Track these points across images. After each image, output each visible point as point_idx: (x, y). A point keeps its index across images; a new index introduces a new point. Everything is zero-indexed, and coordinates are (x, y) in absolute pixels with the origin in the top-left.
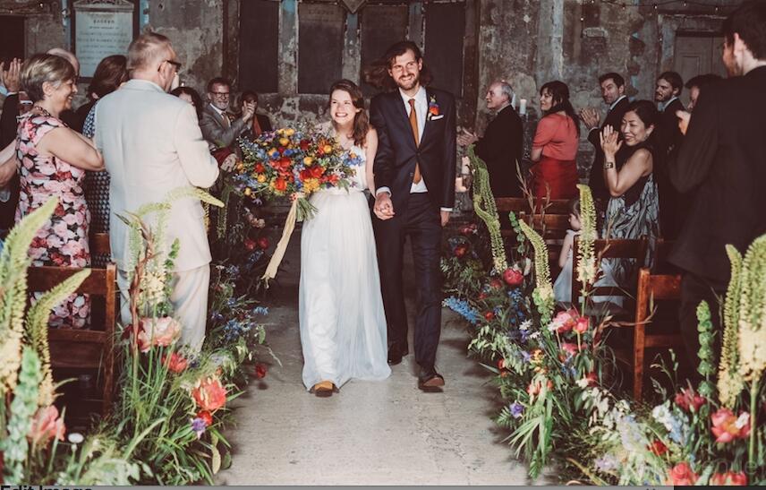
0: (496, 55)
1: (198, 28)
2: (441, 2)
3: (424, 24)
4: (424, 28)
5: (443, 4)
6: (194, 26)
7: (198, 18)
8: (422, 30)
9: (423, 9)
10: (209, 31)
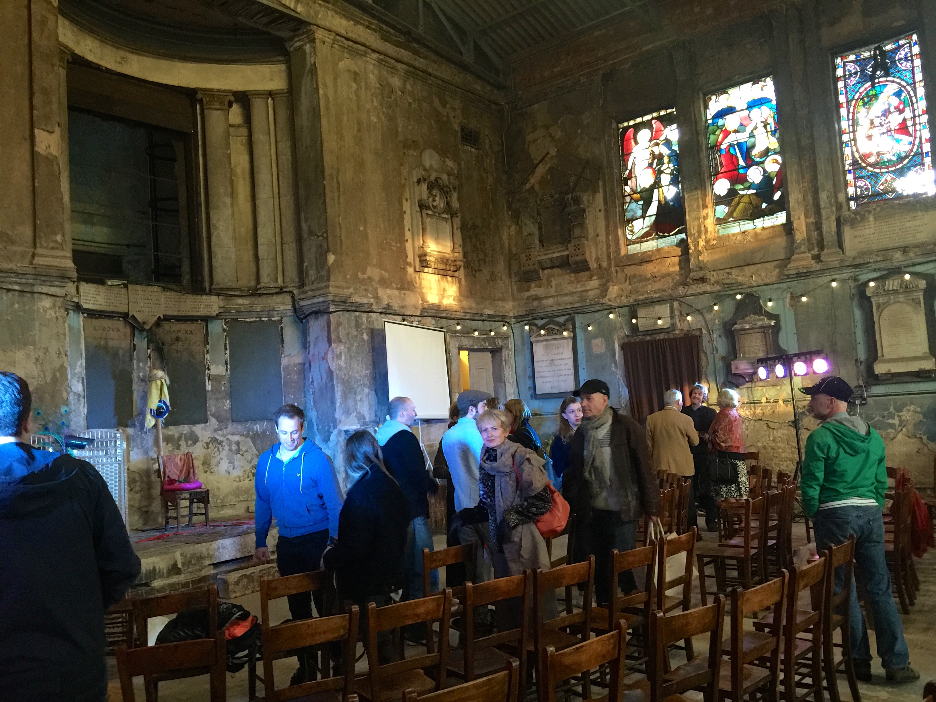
1: (32, 347)
2: (248, 320)
3: (227, 342)
4: (228, 347)
5: (250, 322)
6: (25, 345)
7: (32, 333)
8: (226, 349)
9: (225, 327)
10: (48, 351)
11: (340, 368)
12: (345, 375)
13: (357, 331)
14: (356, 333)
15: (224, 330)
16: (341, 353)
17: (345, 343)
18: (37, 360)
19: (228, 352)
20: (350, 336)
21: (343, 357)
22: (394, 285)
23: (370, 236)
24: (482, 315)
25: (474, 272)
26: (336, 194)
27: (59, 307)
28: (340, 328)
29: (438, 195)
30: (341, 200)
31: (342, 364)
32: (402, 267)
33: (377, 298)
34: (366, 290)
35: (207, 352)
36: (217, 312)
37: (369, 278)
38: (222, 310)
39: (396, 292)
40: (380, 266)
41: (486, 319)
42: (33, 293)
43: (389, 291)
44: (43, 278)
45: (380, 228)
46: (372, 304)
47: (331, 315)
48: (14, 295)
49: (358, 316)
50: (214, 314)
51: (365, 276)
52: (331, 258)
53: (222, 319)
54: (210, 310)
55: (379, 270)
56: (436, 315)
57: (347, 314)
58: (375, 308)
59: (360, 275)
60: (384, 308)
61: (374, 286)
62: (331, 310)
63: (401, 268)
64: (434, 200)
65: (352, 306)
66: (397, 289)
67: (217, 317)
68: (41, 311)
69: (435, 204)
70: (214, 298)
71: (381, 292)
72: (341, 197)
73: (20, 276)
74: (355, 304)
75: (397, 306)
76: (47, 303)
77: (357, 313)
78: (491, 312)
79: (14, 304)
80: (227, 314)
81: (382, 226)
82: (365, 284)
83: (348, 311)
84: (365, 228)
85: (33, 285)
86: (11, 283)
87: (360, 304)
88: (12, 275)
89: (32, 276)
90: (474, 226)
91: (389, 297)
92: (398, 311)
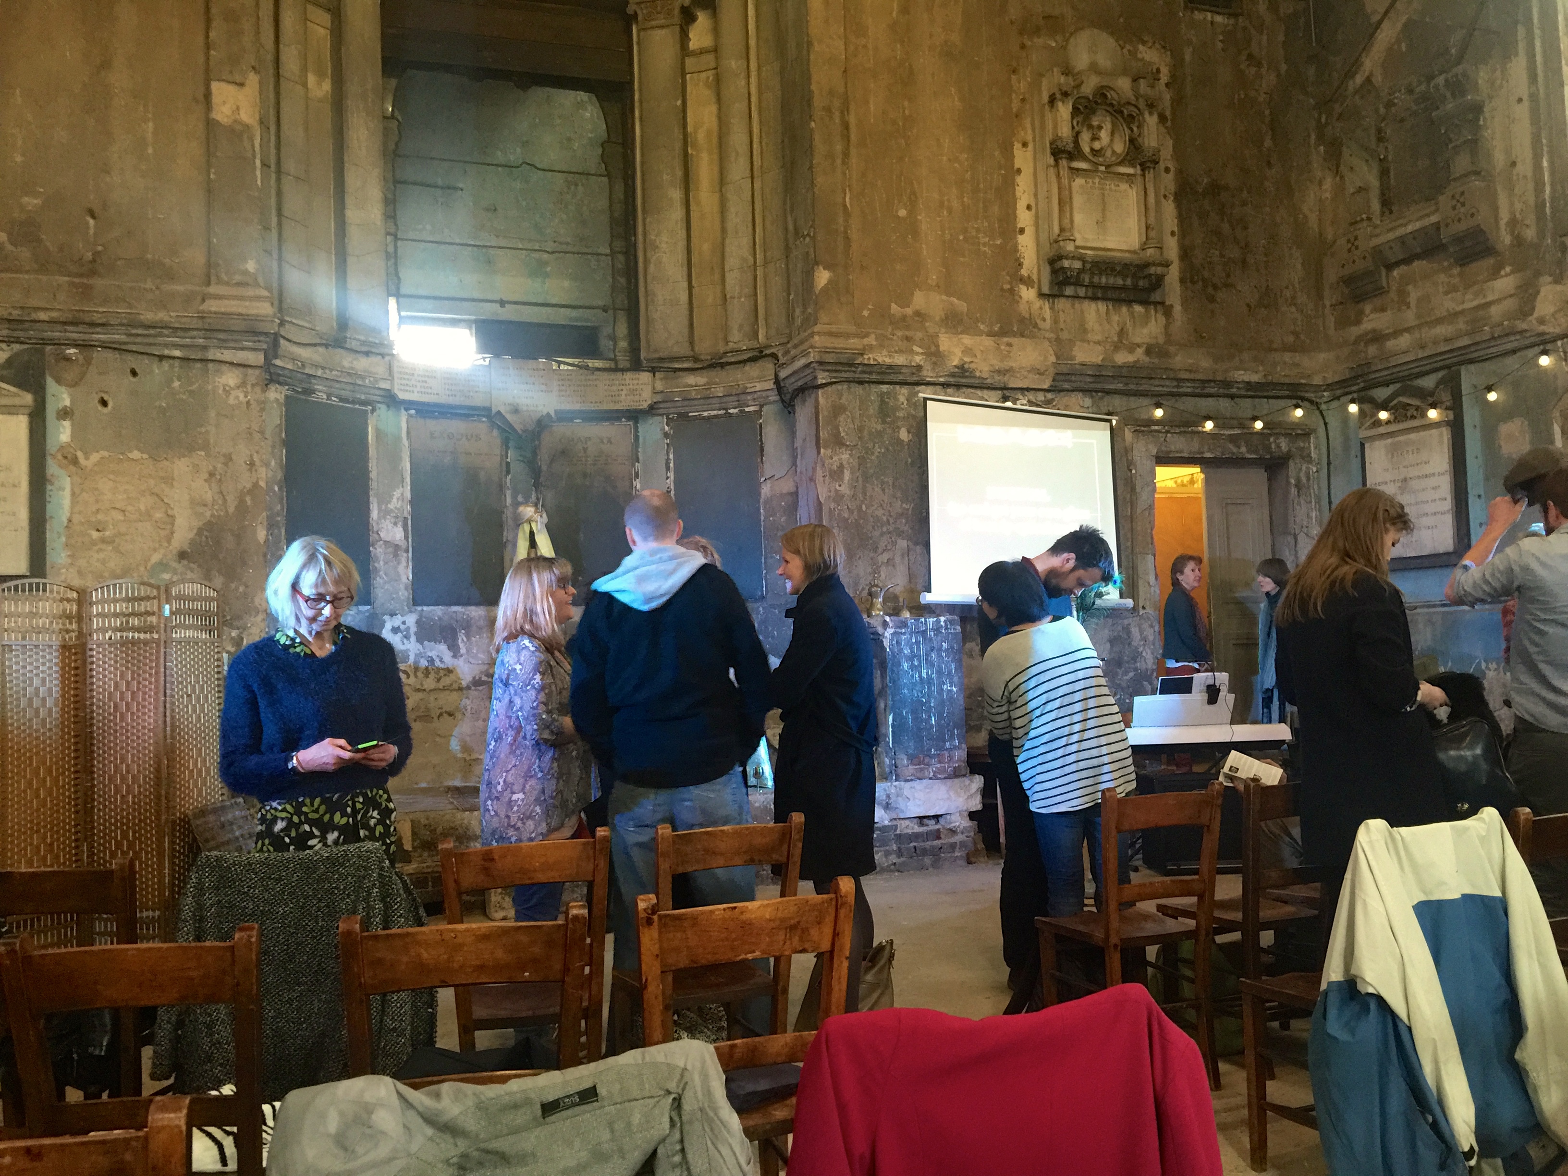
0: (853, 505)
1: (203, 453)
2: (705, 414)
3: (671, 456)
4: (672, 465)
5: (709, 418)
6: (191, 449)
7: (203, 430)
8: (668, 468)
9: (667, 428)
10: (231, 459)
11: (838, 498)
12: (851, 511)
13: (884, 422)
14: (879, 427)
15: (666, 435)
16: (841, 467)
17: (852, 448)
18: (212, 475)
19: (671, 475)
20: (866, 433)
21: (847, 475)
22: (982, 327)
23: (924, 227)
24: (1227, 384)
25: (1210, 290)
26: (839, 148)
27: (253, 385)
28: (842, 418)
29: (1108, 126)
30: (854, 160)
31: (845, 489)
32: (1007, 286)
33: (935, 355)
34: (908, 339)
35: (637, 476)
36: (649, 402)
37: (918, 313)
38: (658, 398)
39: (988, 342)
40: (947, 287)
41: (1243, 392)
42: (206, 361)
43: (967, 340)
44: (221, 336)
45: (950, 211)
46: (919, 368)
47: (820, 392)
48: (172, 367)
49: (888, 393)
50: (645, 405)
51: (909, 311)
52: (823, 277)
53: (662, 415)
54: (637, 398)
55: (944, 297)
56: (1092, 386)
57: (859, 390)
58: (928, 374)
59: (894, 308)
60: (953, 375)
61: (931, 331)
62: (820, 381)
63: (1002, 290)
64: (1095, 138)
65: (871, 373)
66: (990, 334)
67: (652, 410)
68: (220, 392)
69: (1097, 145)
70: (645, 377)
71: (946, 342)
72: (853, 151)
73: (180, 333)
74: (875, 369)
75: (986, 369)
76: (230, 378)
77: (885, 388)
78: (1255, 378)
79: (173, 382)
80: (669, 405)
81: (955, 204)
82: (908, 328)
83: (861, 382)
84: (912, 212)
85: (205, 348)
86: (166, 345)
87: (890, 367)
88: (166, 332)
89: (201, 333)
90: (1215, 189)
91: (967, 351)
92: (989, 381)
